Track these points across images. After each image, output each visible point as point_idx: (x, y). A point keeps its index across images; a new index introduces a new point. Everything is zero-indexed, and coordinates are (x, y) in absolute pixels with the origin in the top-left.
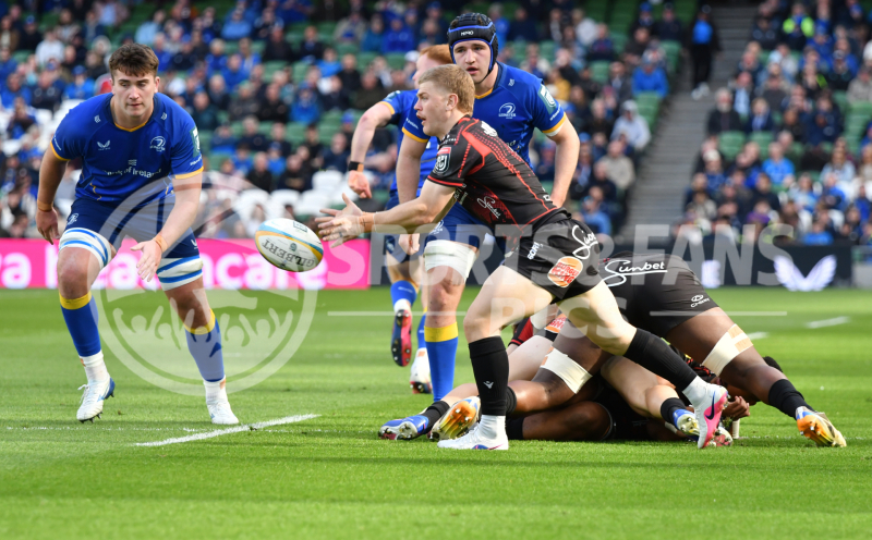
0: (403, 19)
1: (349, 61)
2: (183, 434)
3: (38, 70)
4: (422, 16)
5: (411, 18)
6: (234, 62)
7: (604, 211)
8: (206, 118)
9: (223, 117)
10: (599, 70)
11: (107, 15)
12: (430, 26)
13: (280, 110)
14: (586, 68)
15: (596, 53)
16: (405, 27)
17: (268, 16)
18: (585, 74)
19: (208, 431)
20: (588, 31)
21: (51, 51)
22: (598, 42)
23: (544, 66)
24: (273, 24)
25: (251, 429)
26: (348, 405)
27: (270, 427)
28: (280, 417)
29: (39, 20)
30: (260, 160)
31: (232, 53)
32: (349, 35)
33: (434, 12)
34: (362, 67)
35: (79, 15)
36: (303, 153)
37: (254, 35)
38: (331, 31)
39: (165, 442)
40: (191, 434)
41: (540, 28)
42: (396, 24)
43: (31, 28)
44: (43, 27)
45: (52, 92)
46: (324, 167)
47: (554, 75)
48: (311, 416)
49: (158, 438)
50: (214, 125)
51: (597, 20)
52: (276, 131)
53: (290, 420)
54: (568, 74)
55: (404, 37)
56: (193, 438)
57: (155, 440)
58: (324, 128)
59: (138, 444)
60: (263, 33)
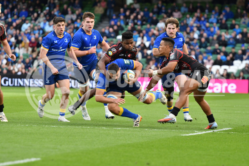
1: (245, 30)
2: (195, 132)
6: (212, 29)
8: (204, 45)
9: (208, 44)
17: (221, 17)
19: (201, 132)
24: (223, 19)
25: (213, 132)
27: (218, 131)
28: (222, 128)
31: (212, 27)
32: (244, 23)
34: (248, 31)
35: (169, 16)
36: (231, 55)
38: (240, 21)
39: (189, 135)
40: (197, 132)
43: (155, 18)
44: (159, 18)
46: (236, 59)
48: (230, 129)
49: (188, 133)
50: (206, 47)
52: (223, 49)
53: (224, 129)
56: (197, 134)
58: (236, 48)
59: (182, 135)
60: (220, 21)
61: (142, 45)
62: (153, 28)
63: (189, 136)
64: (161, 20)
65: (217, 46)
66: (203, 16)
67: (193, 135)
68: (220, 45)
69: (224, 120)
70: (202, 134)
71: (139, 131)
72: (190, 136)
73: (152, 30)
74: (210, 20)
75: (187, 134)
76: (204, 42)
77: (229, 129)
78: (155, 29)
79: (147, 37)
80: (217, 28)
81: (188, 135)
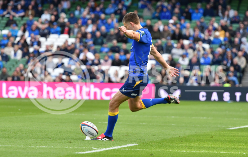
0: (167, 8)
1: (149, 22)
3: (42, 23)
4: (174, 7)
5: (169, 7)
6: (109, 21)
7: (235, 76)
8: (100, 41)
9: (105, 40)
10: (235, 27)
11: (66, 5)
12: (177, 10)
13: (125, 39)
14: (231, 26)
15: (234, 21)
16: (168, 10)
18: (230, 28)
19: (101, 149)
20: (232, 13)
21: (46, 17)
22: (234, 17)
23: (216, 25)
24: (122, 9)
26: (149, 141)
27: (122, 148)
28: (125, 144)
29: (42, 6)
30: (117, 56)
33: (178, 6)
34: (153, 24)
35: (56, 5)
37: (116, 13)
39: (86, 152)
40: (95, 150)
41: (215, 12)
42: (165, 10)
43: (40, 8)
44: (44, 9)
45: (46, 31)
47: (220, 28)
48: (136, 144)
51: (234, 9)
52: (124, 46)
54: (224, 28)
55: (167, 14)
56: (96, 151)
57: (82, 152)
59: (77, 153)
60: (119, 12)
61: (22, 41)
62: (36, 20)
63: (86, 154)
64: (46, 10)
65: (115, 42)
66: (99, 6)
67: (91, 153)
68: (118, 42)
69: (127, 134)
70: (101, 152)
71: (24, 149)
72: (88, 154)
73: (36, 23)
74: (107, 11)
75: (83, 151)
76: (100, 38)
77: (134, 145)
78: (38, 21)
79: (29, 31)
80: (115, 20)
81: (84, 153)
